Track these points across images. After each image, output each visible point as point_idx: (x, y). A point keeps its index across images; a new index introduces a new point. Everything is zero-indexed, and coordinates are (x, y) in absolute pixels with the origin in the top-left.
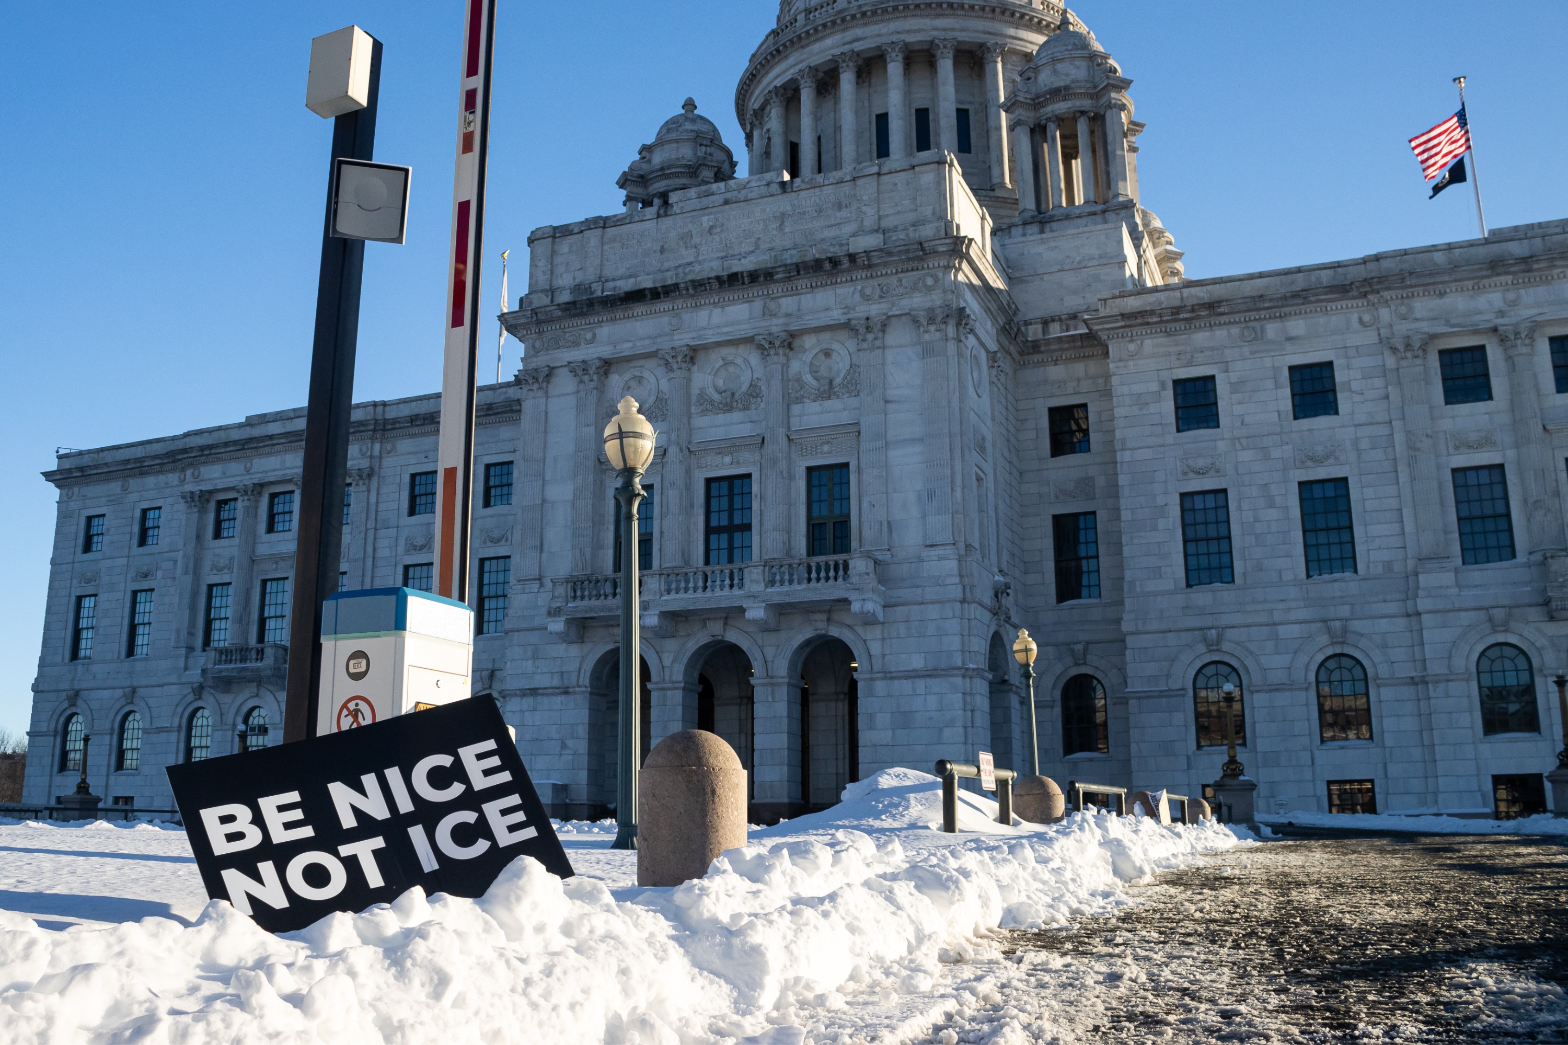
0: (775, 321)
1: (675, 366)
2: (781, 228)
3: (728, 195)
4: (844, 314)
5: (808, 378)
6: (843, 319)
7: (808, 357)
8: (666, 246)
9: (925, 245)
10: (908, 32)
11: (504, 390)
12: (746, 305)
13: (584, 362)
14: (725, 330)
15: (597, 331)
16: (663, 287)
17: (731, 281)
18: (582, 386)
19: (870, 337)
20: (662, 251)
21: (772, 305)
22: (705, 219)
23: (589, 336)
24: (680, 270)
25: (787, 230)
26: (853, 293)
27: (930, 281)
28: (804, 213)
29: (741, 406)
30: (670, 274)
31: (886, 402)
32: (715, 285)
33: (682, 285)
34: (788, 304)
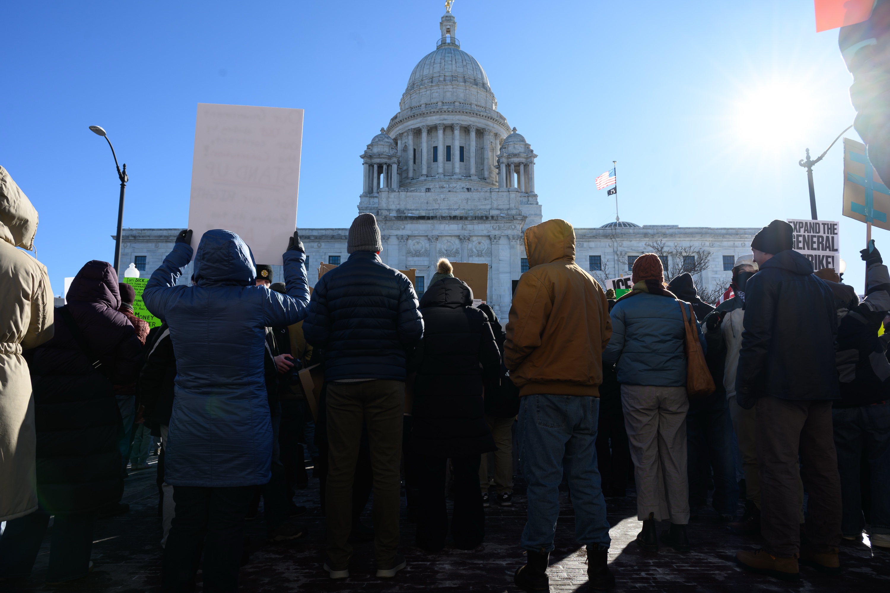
0: (466, 232)
1: (433, 241)
2: (467, 203)
3: (450, 189)
4: (487, 233)
5: (474, 250)
6: (487, 234)
7: (474, 244)
8: (429, 202)
9: (514, 217)
10: (462, 120)
11: (337, 231)
12: (456, 225)
13: (402, 235)
14: (450, 232)
15: (406, 226)
16: (431, 216)
17: (455, 218)
18: (401, 243)
19: (495, 241)
20: (427, 203)
21: (465, 227)
22: (442, 195)
23: (403, 227)
24: (434, 211)
25: (469, 204)
26: (490, 227)
27: (513, 227)
28: (474, 199)
29: (453, 256)
30: (431, 211)
31: (499, 260)
32: (449, 218)
33: (438, 217)
34: (470, 227)
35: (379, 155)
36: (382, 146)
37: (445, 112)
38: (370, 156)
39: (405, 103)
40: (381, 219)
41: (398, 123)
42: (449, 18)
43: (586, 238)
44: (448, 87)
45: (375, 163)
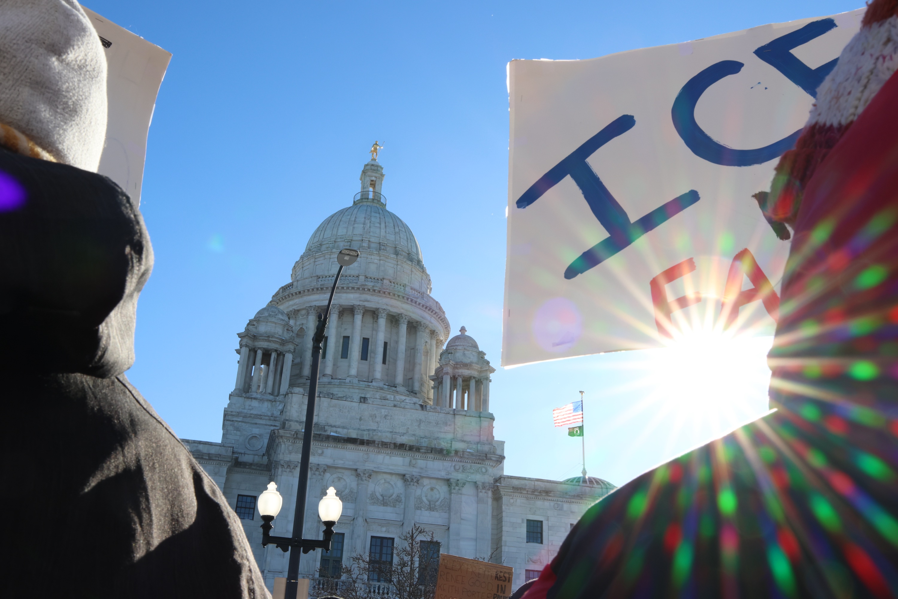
0: (415, 470)
1: (364, 478)
2: (419, 426)
3: (396, 403)
4: (446, 475)
5: (424, 499)
6: (446, 477)
7: (425, 489)
8: (363, 418)
9: (488, 455)
12: (402, 458)
13: (318, 465)
14: (391, 467)
15: (325, 450)
16: (367, 440)
17: (401, 447)
18: (314, 476)
19: (457, 488)
20: (360, 419)
21: (414, 462)
22: (383, 410)
23: (320, 451)
24: (371, 432)
25: (422, 428)
26: (451, 466)
27: (484, 470)
28: (430, 423)
29: (392, 505)
30: (365, 433)
31: (462, 519)
32: (392, 446)
33: (377, 442)
34: (421, 463)
35: (269, 337)
36: (274, 325)
37: (369, 290)
38: (254, 336)
39: (304, 268)
40: (288, 435)
41: (294, 294)
42: (376, 168)
43: (567, 497)
44: (373, 257)
45: (259, 348)
